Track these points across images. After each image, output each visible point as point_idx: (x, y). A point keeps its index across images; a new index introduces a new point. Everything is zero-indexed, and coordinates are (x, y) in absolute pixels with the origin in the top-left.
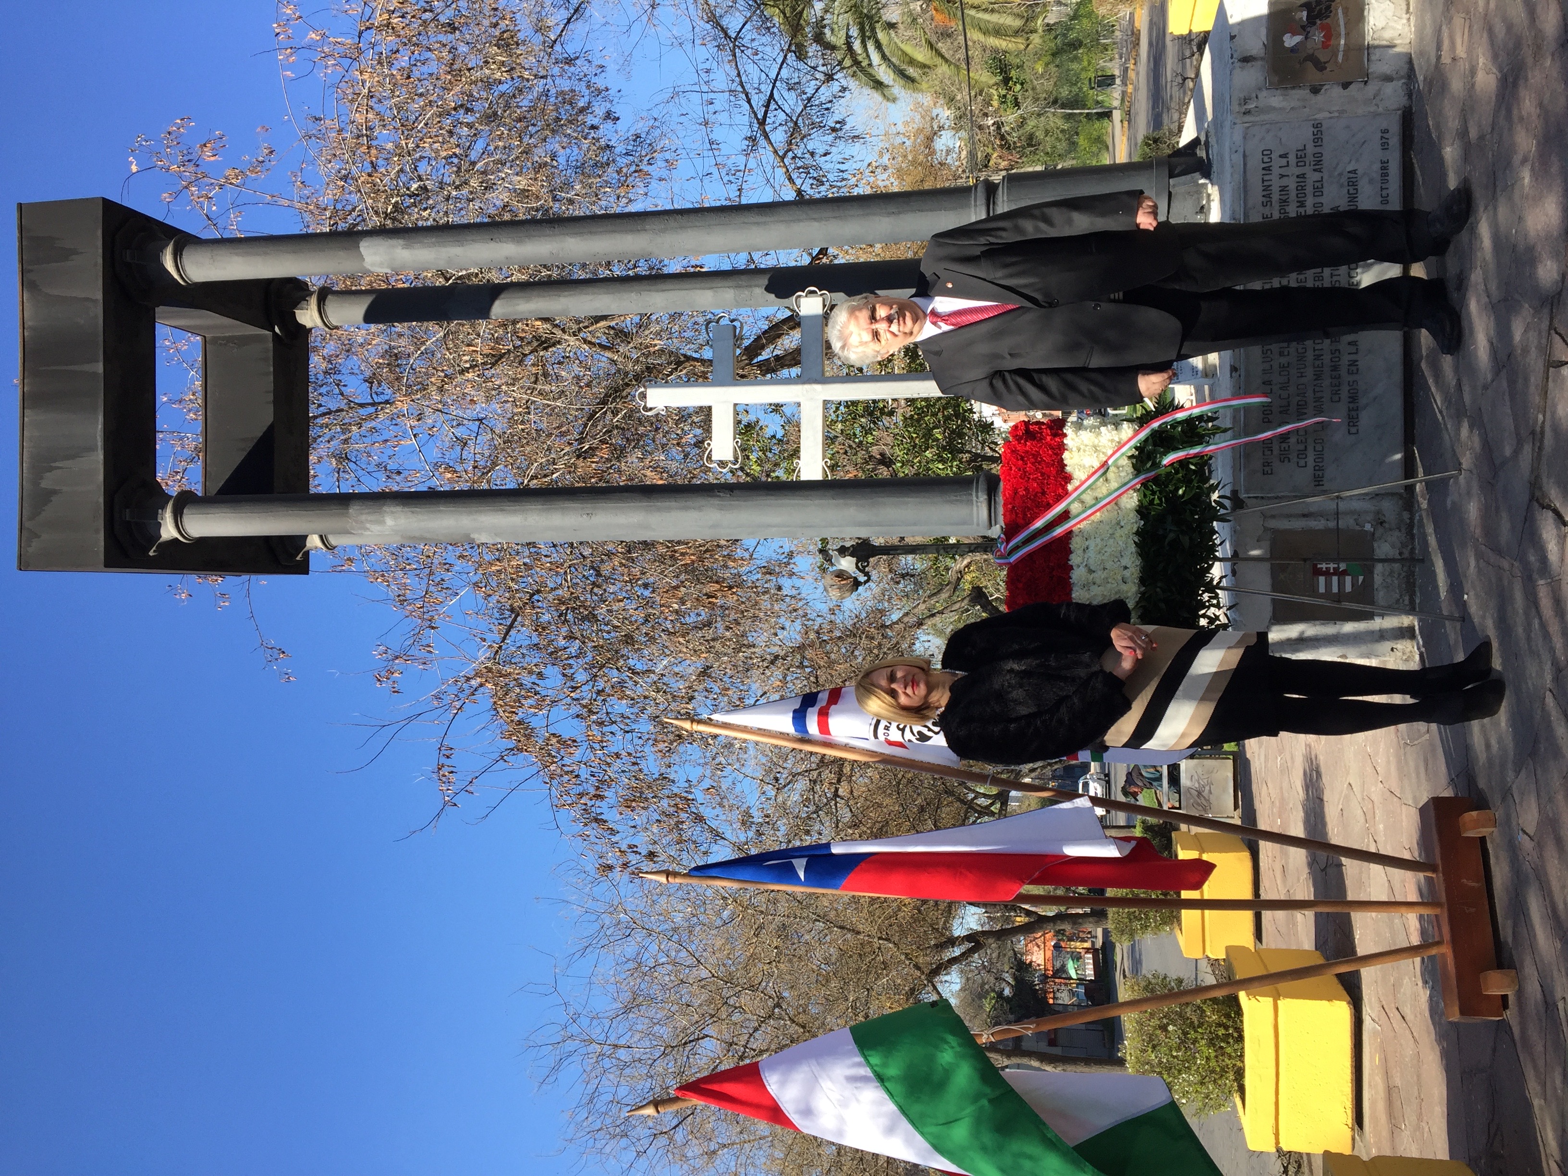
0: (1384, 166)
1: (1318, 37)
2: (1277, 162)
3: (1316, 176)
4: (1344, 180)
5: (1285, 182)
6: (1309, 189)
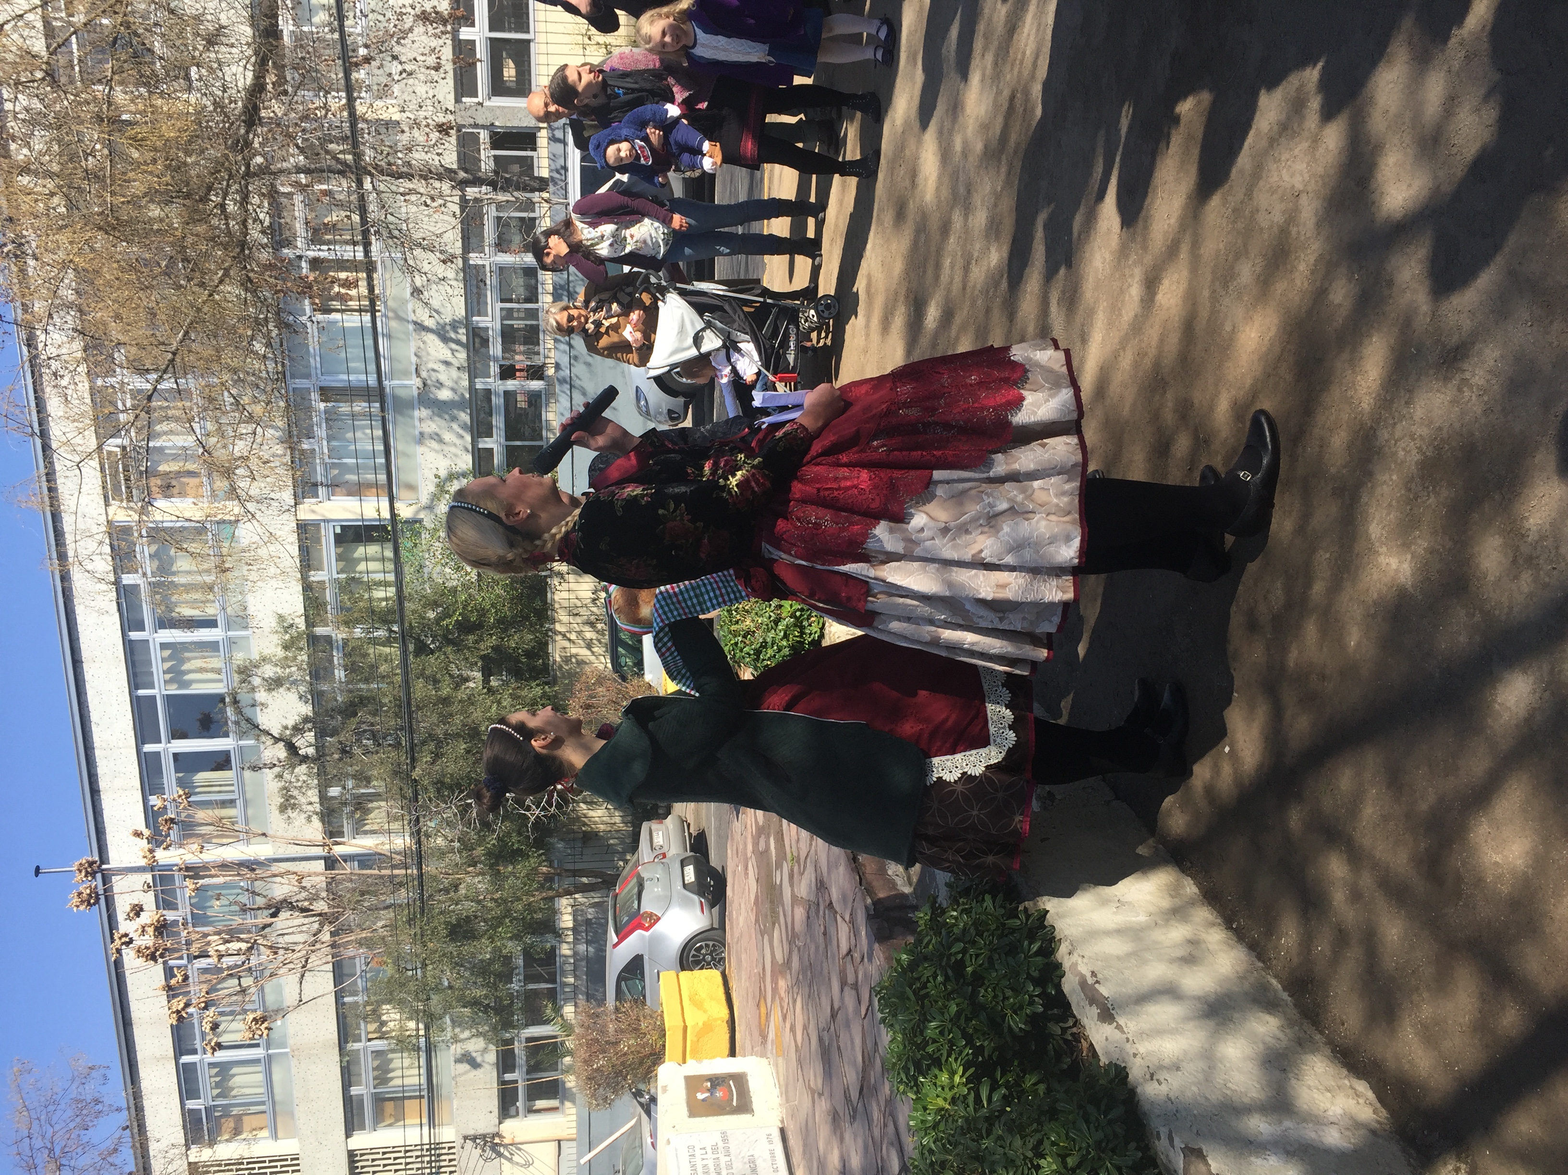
0: (772, 1153)
1: (719, 1094)
2: (698, 1153)
3: (728, 1159)
4: (746, 1160)
5: (705, 1162)
6: (723, 1165)
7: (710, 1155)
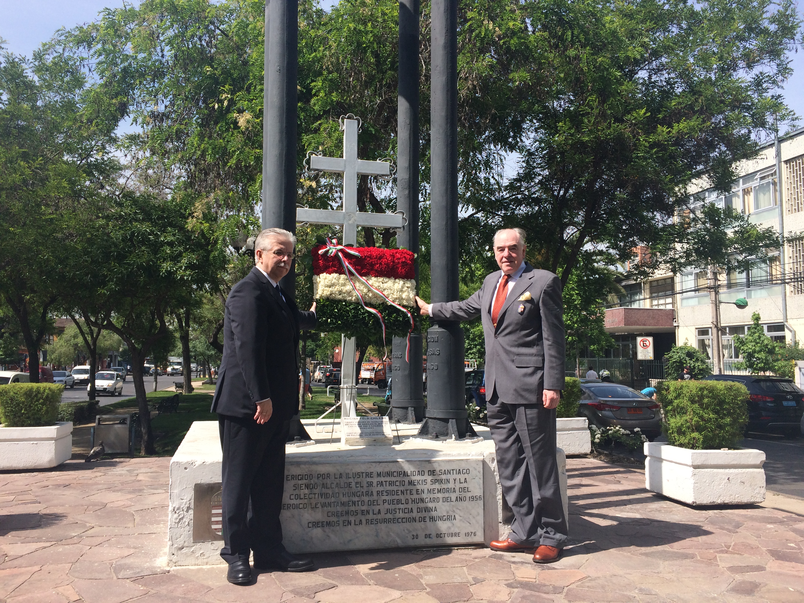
0: (456, 534)
3: (454, 499)
4: (451, 513)
7: (458, 486)
